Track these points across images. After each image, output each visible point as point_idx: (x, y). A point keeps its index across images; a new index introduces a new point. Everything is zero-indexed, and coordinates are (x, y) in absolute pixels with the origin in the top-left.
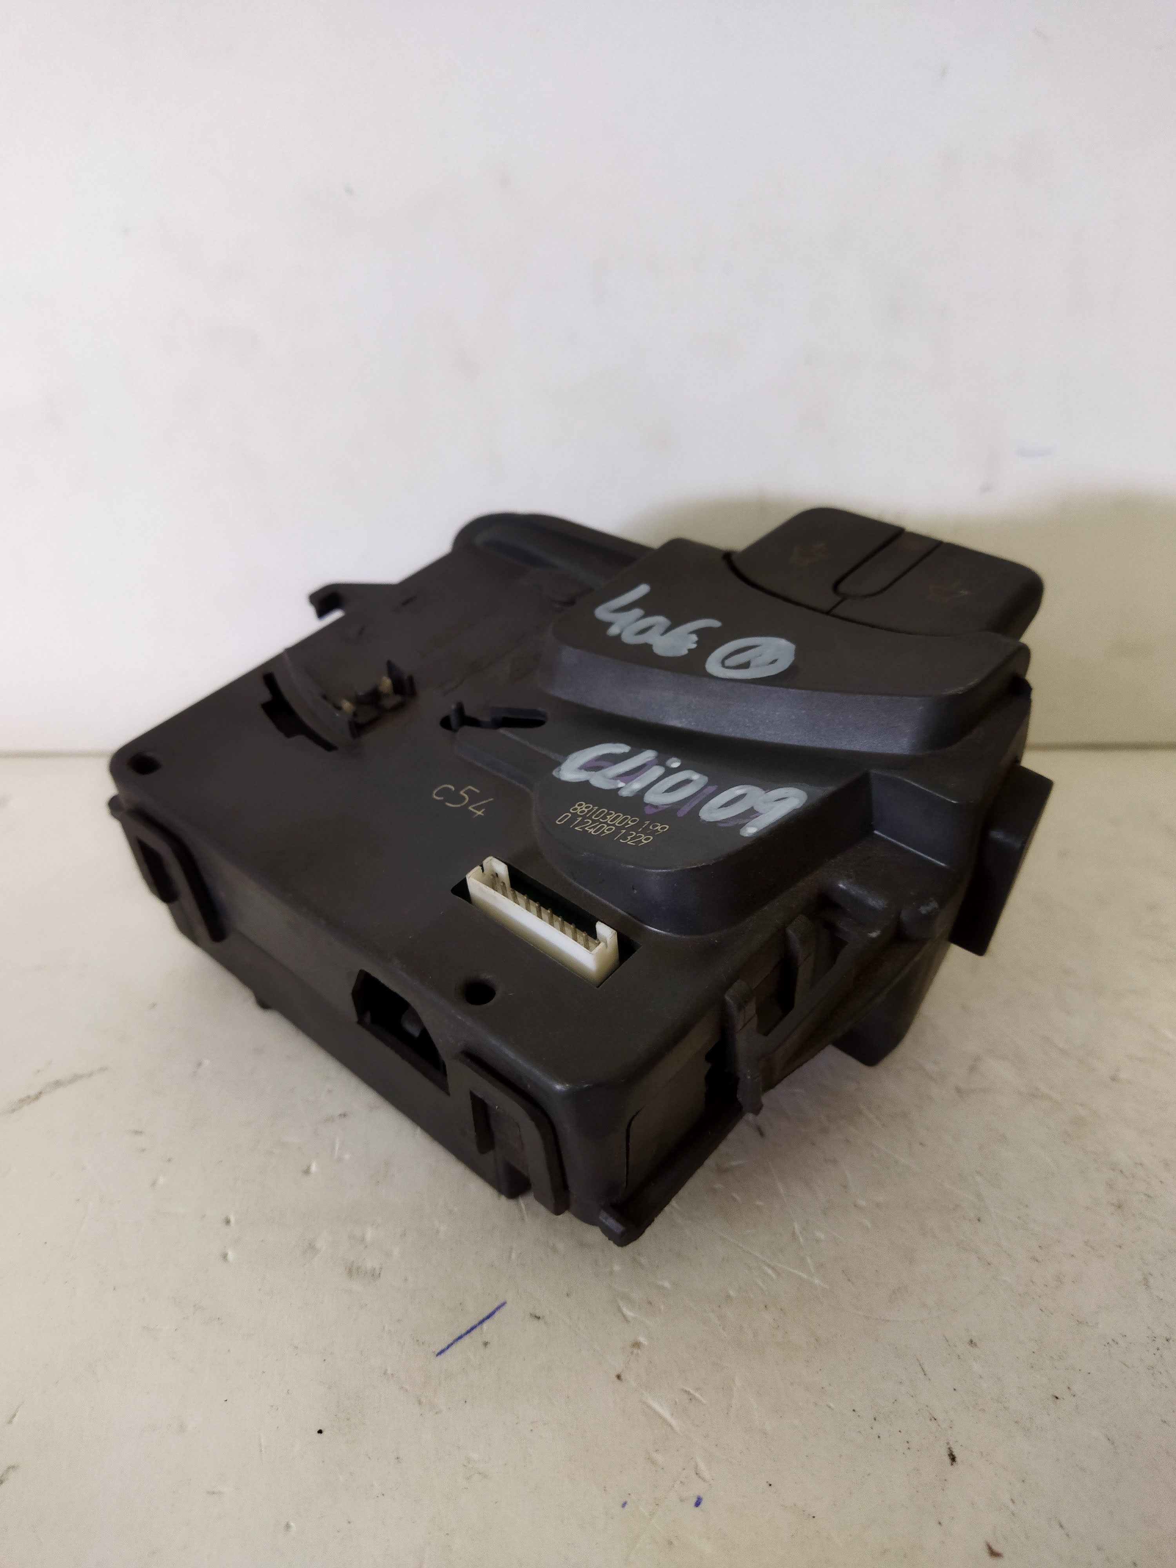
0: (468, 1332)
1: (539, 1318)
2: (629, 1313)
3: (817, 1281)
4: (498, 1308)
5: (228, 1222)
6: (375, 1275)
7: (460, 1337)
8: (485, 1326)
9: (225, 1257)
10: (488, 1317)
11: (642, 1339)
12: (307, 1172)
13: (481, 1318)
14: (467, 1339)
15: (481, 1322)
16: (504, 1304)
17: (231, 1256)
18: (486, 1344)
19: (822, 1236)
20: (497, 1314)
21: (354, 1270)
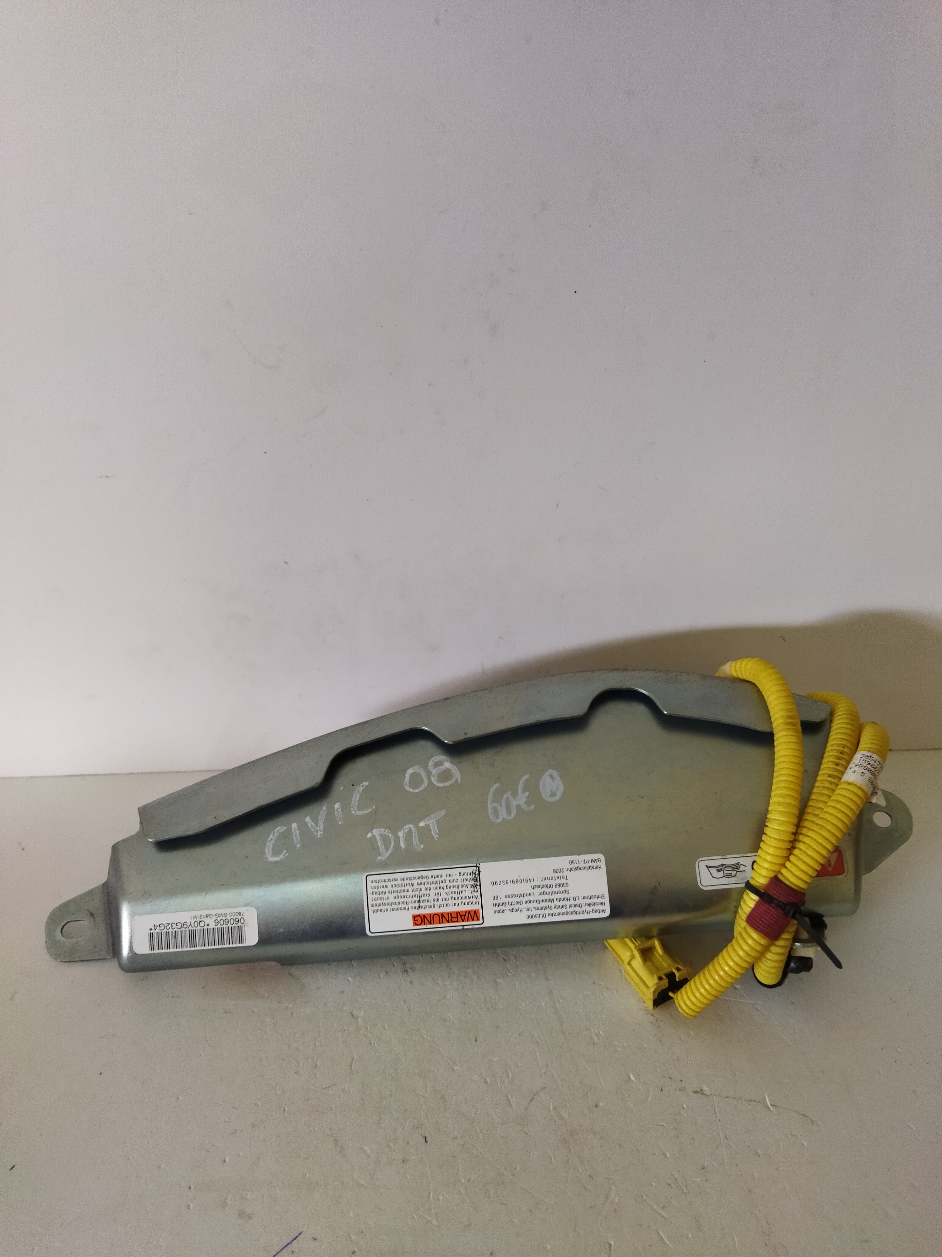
0: (286, 1246)
1: (315, 1239)
2: (353, 1237)
3: (434, 1222)
4: (300, 1234)
5: (190, 1188)
6: (250, 1217)
7: (283, 1249)
8: (293, 1243)
9: (189, 1206)
10: (295, 1239)
11: (356, 1250)
12: (225, 1161)
13: (291, 1240)
14: (285, 1249)
15: (292, 1241)
16: (302, 1232)
17: (191, 1206)
18: (293, 1252)
20: (299, 1237)
21: (241, 1215)
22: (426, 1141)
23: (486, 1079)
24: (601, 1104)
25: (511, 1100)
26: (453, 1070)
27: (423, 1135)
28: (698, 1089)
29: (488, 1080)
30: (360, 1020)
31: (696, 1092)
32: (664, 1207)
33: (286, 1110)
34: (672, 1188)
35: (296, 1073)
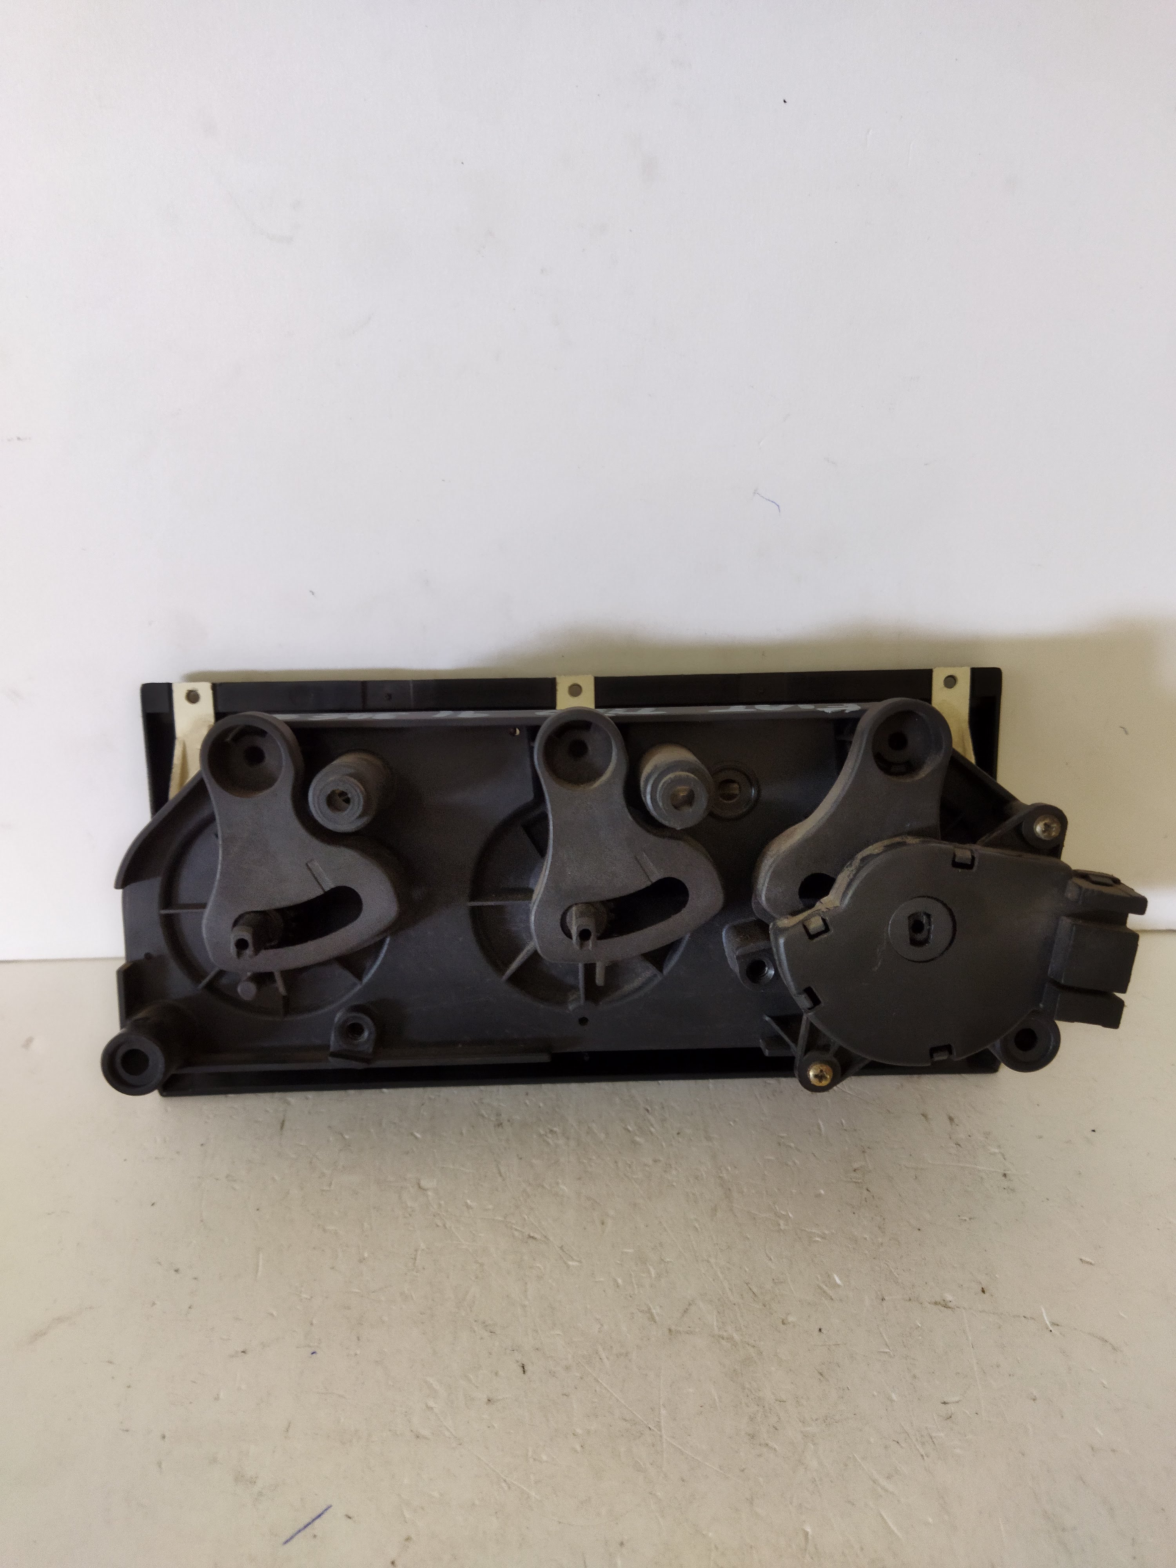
0: (305, 1527)
1: (350, 1518)
2: (407, 1516)
3: (533, 1494)
4: (326, 1510)
5: (164, 1437)
6: (252, 1482)
7: (299, 1531)
8: (316, 1522)
9: (160, 1465)
10: (319, 1516)
11: (412, 1535)
12: (218, 1397)
13: (314, 1517)
14: (304, 1532)
15: (314, 1520)
16: (329, 1507)
17: (164, 1464)
18: (315, 1536)
19: (544, 1458)
20: (325, 1514)
21: (239, 1478)
22: (524, 1372)
23: (615, 1281)
24: (791, 1319)
25: (654, 1311)
26: (568, 1267)
27: (519, 1363)
28: (938, 1299)
29: (620, 1281)
30: (430, 1193)
31: (936, 1303)
32: (889, 1477)
33: (314, 1322)
34: (902, 1447)
35: (333, 1268)
